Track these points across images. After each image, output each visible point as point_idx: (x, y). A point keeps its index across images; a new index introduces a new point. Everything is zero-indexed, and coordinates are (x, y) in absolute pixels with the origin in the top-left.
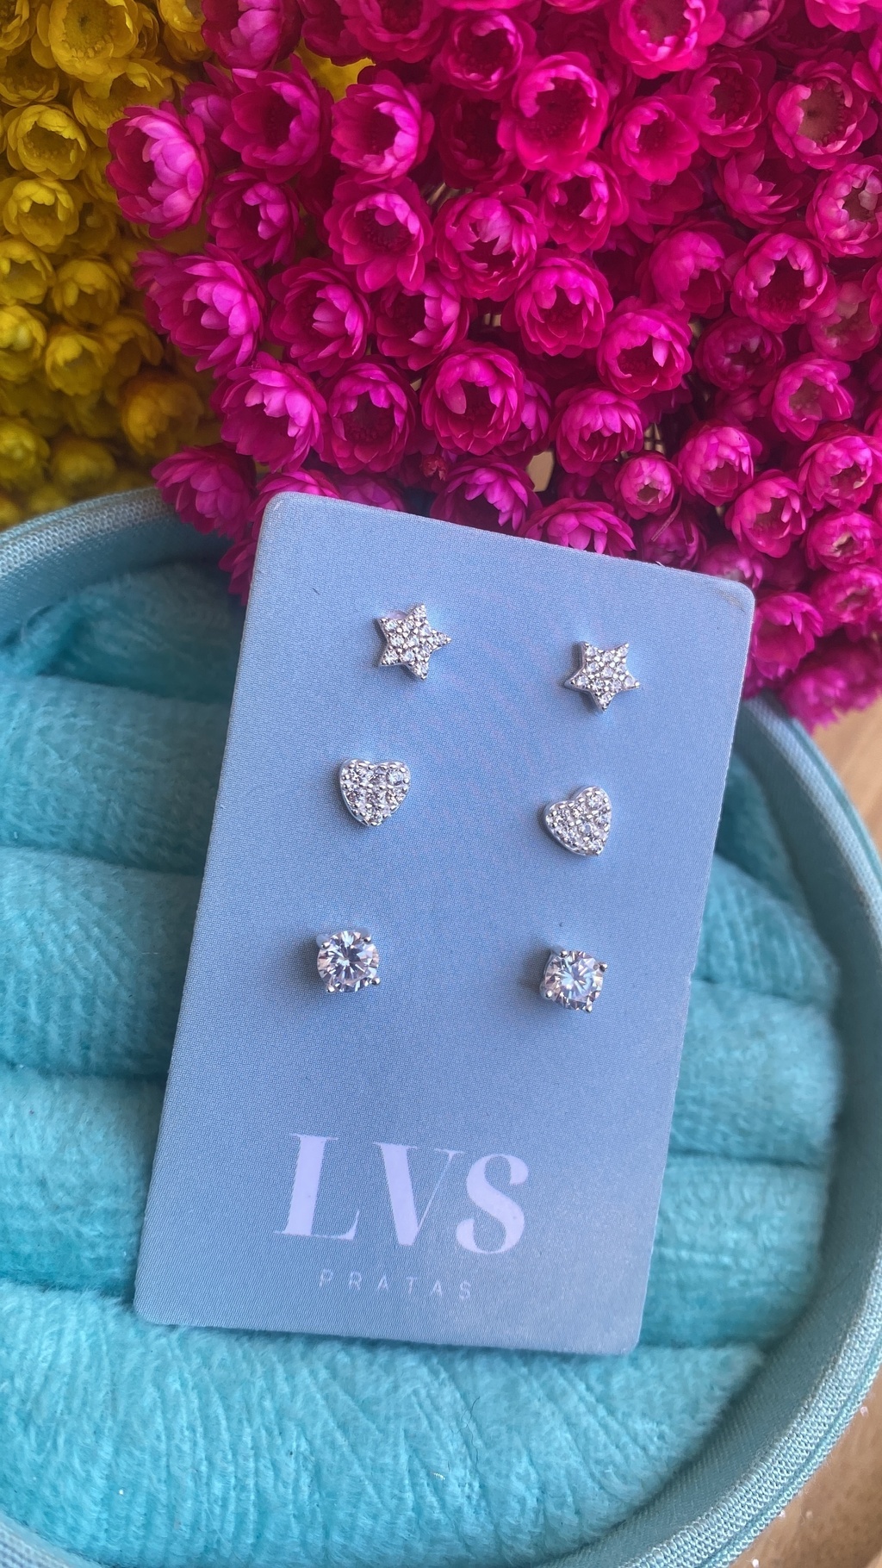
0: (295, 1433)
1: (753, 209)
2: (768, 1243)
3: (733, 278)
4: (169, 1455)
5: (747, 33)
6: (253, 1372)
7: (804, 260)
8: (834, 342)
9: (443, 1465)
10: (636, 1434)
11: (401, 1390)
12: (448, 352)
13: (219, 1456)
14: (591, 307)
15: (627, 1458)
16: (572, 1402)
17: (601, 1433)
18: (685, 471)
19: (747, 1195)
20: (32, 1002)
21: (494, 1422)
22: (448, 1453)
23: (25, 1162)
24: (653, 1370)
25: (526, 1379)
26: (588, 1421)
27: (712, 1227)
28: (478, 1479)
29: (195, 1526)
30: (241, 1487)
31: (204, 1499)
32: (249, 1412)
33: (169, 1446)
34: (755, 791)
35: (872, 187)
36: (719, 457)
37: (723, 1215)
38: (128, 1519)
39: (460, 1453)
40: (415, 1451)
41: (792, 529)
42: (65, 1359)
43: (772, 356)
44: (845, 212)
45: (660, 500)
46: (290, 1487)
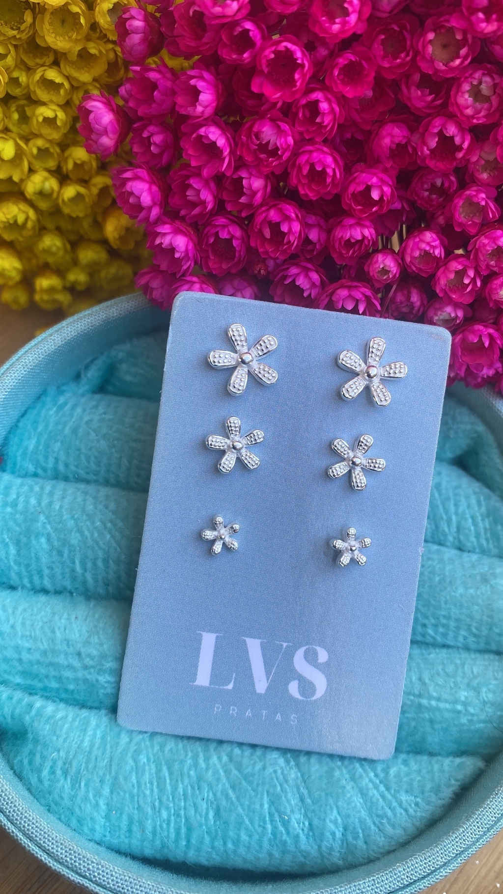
0: (207, 789)
2: (486, 699)
3: (416, 145)
4: (138, 796)
6: (186, 756)
7: (452, 130)
8: (486, 175)
9: (288, 811)
10: (401, 802)
11: (266, 770)
12: (259, 206)
13: (165, 798)
15: (395, 815)
16: (365, 782)
17: (381, 800)
18: (404, 258)
19: (475, 670)
20: (77, 562)
21: (318, 790)
22: (290, 805)
23: (70, 643)
24: (416, 767)
25: (339, 768)
26: (373, 792)
27: (452, 688)
28: (307, 820)
29: (154, 833)
30: (178, 815)
31: (158, 819)
32: (182, 776)
33: (138, 792)
35: (486, 82)
36: (420, 250)
37: (459, 682)
38: (119, 827)
39: (298, 806)
40: (272, 803)
41: (472, 287)
42: (86, 744)
43: (449, 187)
44: (471, 99)
45: (391, 276)
46: (203, 816)
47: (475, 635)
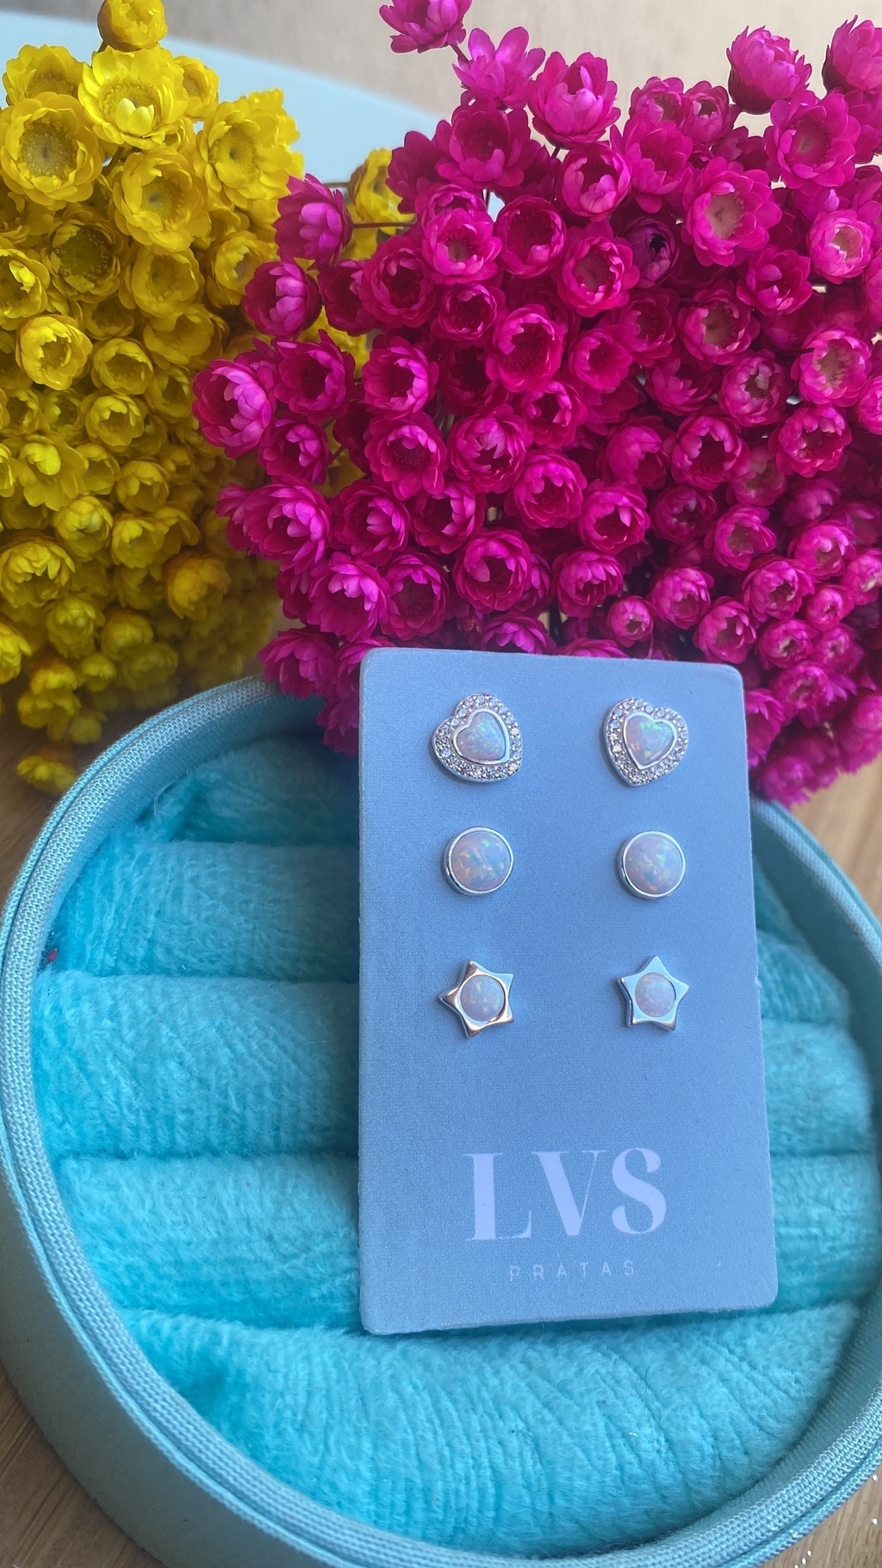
0: (511, 1415)
1: (678, 402)
3: (670, 455)
4: (417, 1445)
5: (655, 278)
7: (723, 433)
8: (753, 493)
9: (633, 1425)
10: (777, 1381)
11: (585, 1371)
12: (469, 539)
13: (456, 1441)
14: (571, 487)
15: (774, 1402)
16: (721, 1364)
18: (657, 605)
21: (665, 1386)
22: (635, 1416)
23: (252, 1223)
26: (737, 1376)
28: (663, 1434)
29: (446, 1507)
30: (478, 1466)
31: (451, 1479)
32: (472, 1402)
33: (416, 1440)
35: (764, 372)
36: (683, 591)
38: (392, 1505)
39: (644, 1414)
40: (609, 1417)
41: (747, 638)
43: (708, 511)
44: (747, 393)
45: (643, 630)
46: (518, 1460)
47: (802, 1131)
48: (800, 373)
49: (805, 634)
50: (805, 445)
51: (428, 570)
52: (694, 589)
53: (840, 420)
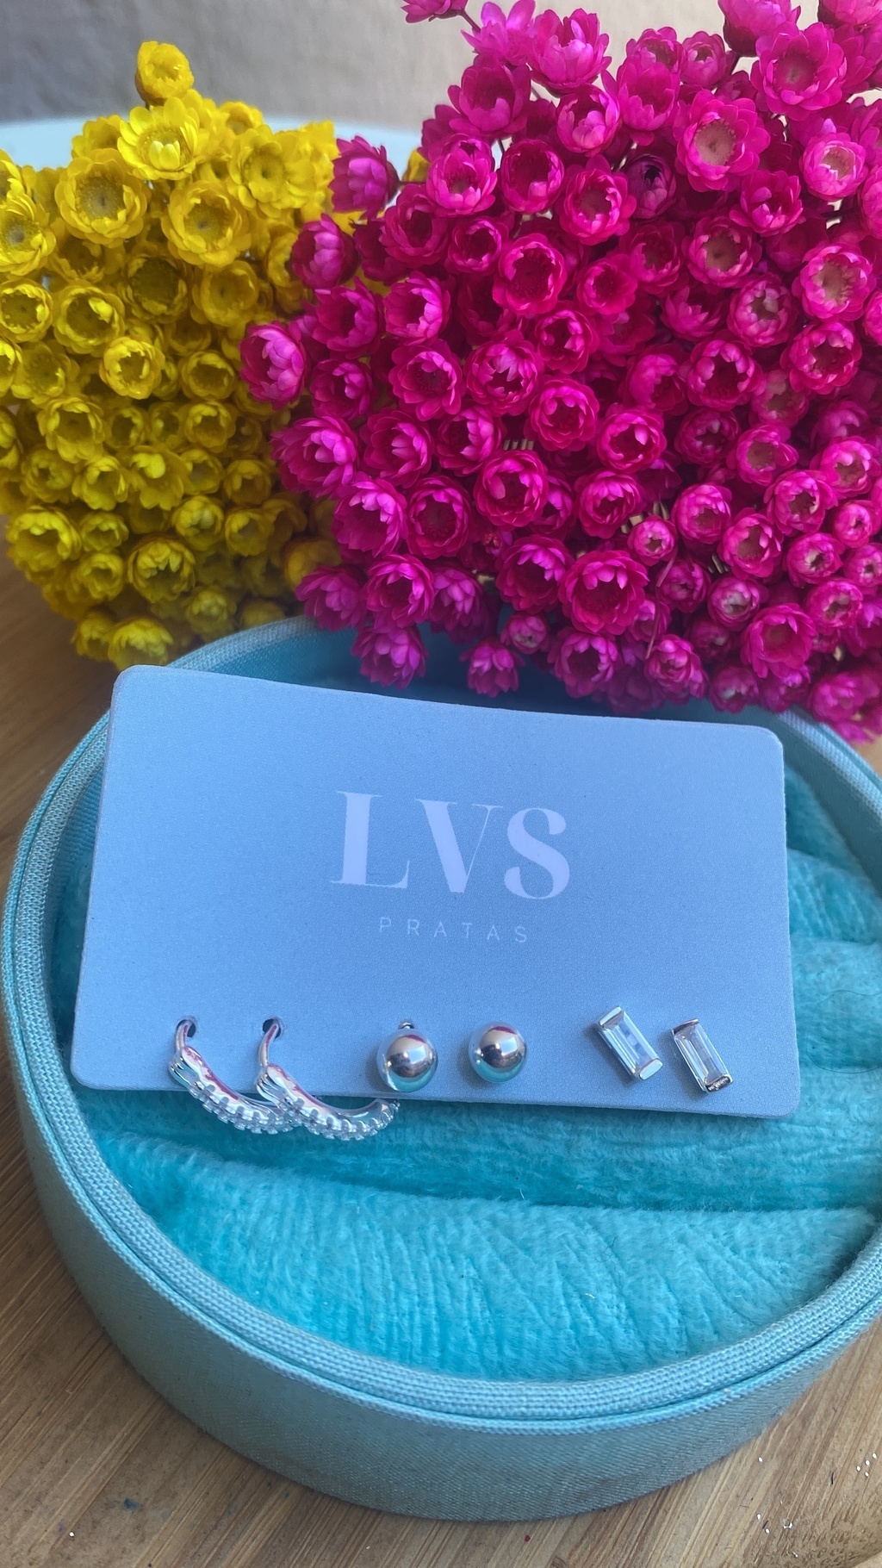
0: (465, 1263)
1: (689, 327)
2: (859, 1118)
3: (685, 378)
4: (362, 1275)
5: (654, 206)
6: (428, 1219)
7: (733, 354)
8: (774, 414)
9: (593, 1289)
10: (761, 1269)
11: (551, 1235)
12: (489, 459)
13: (402, 1278)
14: (583, 408)
15: (754, 1287)
16: (701, 1245)
17: (730, 1269)
18: (677, 521)
19: (837, 1082)
21: (633, 1256)
22: (596, 1280)
24: (773, 1225)
26: (715, 1257)
27: (807, 1107)
28: (624, 1301)
30: (423, 1303)
31: (394, 1312)
32: (425, 1246)
33: (362, 1268)
34: (804, 788)
35: (770, 294)
36: (699, 505)
37: (816, 1097)
38: (334, 1330)
39: (606, 1280)
40: (567, 1278)
41: (771, 553)
42: (276, 1202)
43: (730, 432)
44: (754, 316)
45: (664, 547)
46: (465, 1304)
48: (803, 290)
49: (830, 547)
50: (814, 360)
51: (450, 491)
52: (709, 502)
53: (847, 334)
